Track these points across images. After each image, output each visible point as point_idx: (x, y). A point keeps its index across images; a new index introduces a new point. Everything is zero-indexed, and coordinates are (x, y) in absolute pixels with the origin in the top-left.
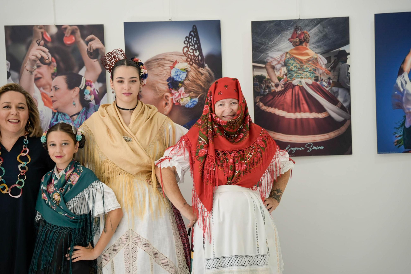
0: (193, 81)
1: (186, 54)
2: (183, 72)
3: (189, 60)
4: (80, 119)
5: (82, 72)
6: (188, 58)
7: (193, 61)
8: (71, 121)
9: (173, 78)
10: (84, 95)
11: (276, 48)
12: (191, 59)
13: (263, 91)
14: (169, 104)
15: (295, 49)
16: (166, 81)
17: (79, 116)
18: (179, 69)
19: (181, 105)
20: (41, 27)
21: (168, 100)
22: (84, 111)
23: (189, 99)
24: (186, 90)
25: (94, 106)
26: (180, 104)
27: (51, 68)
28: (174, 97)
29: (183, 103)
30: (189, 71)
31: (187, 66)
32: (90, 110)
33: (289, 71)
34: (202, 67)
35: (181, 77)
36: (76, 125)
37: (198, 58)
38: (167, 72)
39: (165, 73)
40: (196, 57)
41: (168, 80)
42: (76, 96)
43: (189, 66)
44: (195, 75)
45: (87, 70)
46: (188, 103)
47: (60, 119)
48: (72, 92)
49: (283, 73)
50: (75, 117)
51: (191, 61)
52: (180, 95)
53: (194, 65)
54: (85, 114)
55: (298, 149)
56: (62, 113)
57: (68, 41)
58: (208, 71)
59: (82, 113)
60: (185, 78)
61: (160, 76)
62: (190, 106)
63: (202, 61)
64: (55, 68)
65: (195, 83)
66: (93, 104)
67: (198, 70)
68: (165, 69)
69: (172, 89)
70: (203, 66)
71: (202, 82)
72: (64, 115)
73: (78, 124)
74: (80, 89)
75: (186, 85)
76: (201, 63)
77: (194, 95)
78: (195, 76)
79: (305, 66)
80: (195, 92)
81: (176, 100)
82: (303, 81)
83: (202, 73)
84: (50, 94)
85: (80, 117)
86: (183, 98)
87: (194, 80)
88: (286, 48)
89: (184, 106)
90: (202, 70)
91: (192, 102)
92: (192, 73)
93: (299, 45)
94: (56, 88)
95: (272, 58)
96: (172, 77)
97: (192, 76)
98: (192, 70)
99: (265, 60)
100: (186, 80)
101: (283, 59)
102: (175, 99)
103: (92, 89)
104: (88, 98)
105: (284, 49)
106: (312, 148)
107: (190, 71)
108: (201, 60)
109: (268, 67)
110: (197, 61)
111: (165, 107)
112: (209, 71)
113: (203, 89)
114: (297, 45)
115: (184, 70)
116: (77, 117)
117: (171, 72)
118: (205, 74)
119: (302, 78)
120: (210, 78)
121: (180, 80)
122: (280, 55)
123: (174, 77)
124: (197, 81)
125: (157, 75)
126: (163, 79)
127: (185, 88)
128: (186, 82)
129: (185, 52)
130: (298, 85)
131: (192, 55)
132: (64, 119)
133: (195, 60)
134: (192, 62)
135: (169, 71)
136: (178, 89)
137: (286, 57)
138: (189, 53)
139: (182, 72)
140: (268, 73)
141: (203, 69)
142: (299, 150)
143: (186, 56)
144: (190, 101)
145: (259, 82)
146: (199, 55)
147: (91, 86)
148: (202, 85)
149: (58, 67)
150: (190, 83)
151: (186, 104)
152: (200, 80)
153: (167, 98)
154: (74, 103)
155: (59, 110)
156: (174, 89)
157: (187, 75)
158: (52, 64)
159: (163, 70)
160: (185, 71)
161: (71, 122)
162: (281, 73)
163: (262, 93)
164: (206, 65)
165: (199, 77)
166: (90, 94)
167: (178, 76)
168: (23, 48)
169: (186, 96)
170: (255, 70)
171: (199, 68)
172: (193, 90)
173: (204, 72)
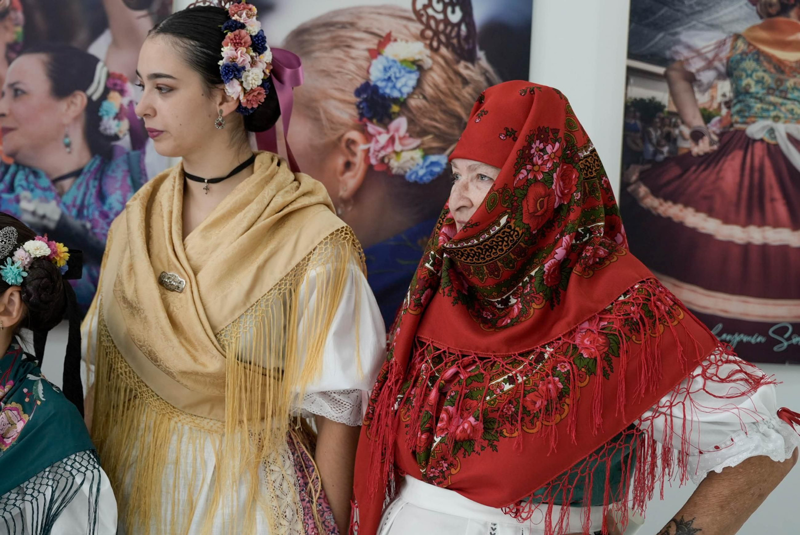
0: (437, 101)
1: (422, 15)
2: (408, 69)
3: (429, 33)
4: (82, 189)
5: (99, 48)
6: (428, 26)
7: (443, 38)
8: (53, 194)
9: (375, 88)
10: (100, 119)
11: (706, 18)
12: (436, 33)
13: (651, 149)
14: (357, 166)
15: (762, 27)
16: (353, 95)
17: (79, 180)
18: (394, 61)
19: (394, 171)
21: (354, 154)
22: (95, 166)
23: (418, 154)
24: (412, 127)
25: (128, 154)
26: (388, 168)
27: (6, 28)
28: (372, 146)
29: (399, 168)
30: (426, 68)
31: (420, 53)
32: (113, 166)
33: (740, 93)
34: (467, 60)
35: (399, 85)
36: (67, 207)
37: (459, 30)
38: (359, 67)
39: (353, 68)
40: (454, 25)
41: (358, 92)
42: (76, 119)
43: (428, 52)
44: (445, 82)
45: (115, 43)
46: (414, 169)
47: (22, 186)
48: (63, 105)
49: (719, 99)
50: (67, 183)
51: (436, 39)
52: (392, 140)
53: (444, 50)
54: (98, 176)
55: (745, 339)
56: (30, 168)
58: (484, 73)
59: (89, 171)
60: (412, 90)
61: (335, 78)
62: (421, 178)
63: (471, 41)
64: (19, 29)
66: (122, 148)
67: (455, 67)
68: (354, 55)
69: (370, 120)
70: (471, 58)
72: (36, 174)
73: (74, 206)
74: (89, 99)
75: (415, 112)
76: (466, 47)
77: (435, 145)
78: (443, 86)
79: (790, 83)
80: (440, 136)
81: (377, 156)
82: (781, 129)
83: (467, 77)
85: (80, 185)
86: (402, 151)
87: (439, 97)
88: (737, 20)
89: (401, 177)
90: (467, 68)
91: (427, 167)
92: (436, 77)
93: (779, 14)
94: (16, 90)
95: (689, 47)
96: (372, 83)
97: (435, 85)
98: (436, 67)
99: (668, 54)
100: (415, 96)
101: (725, 53)
102: (376, 154)
103: (125, 101)
104: (110, 128)
105: (731, 22)
106: (789, 339)
107: (431, 69)
108: (467, 38)
109: (674, 75)
110: (455, 41)
111: (343, 173)
112: (487, 75)
114: (770, 15)
115: (410, 64)
116: (74, 182)
117: (370, 66)
118: (475, 81)
119: (776, 119)
121: (396, 94)
122: (714, 41)
123: (380, 84)
124: (449, 102)
125: (327, 74)
126: (344, 88)
127: (411, 122)
128: (414, 102)
129: (420, 10)
130: (762, 140)
131: (441, 21)
132: (32, 186)
133: (448, 37)
134: (440, 42)
135: (365, 64)
136: (387, 120)
137: (734, 48)
138: (430, 11)
139: (404, 69)
140: (673, 94)
141: (470, 65)
142: (749, 343)
143: (422, 22)
144: (421, 161)
145: (642, 119)
146: (463, 20)
147: (122, 92)
149: (29, 26)
150: (426, 107)
151: (408, 170)
152: (457, 99)
153: (352, 147)
154: (67, 140)
155: (20, 157)
156: (375, 121)
157: (419, 82)
158: (12, 15)
159: (346, 58)
160: (415, 68)
161: (55, 198)
162: (713, 98)
163: (648, 156)
164: (481, 54)
165: (455, 91)
166: (118, 117)
167: (392, 81)
169: (410, 144)
170: (632, 81)
171: (458, 62)
172: (435, 127)
173: (473, 74)
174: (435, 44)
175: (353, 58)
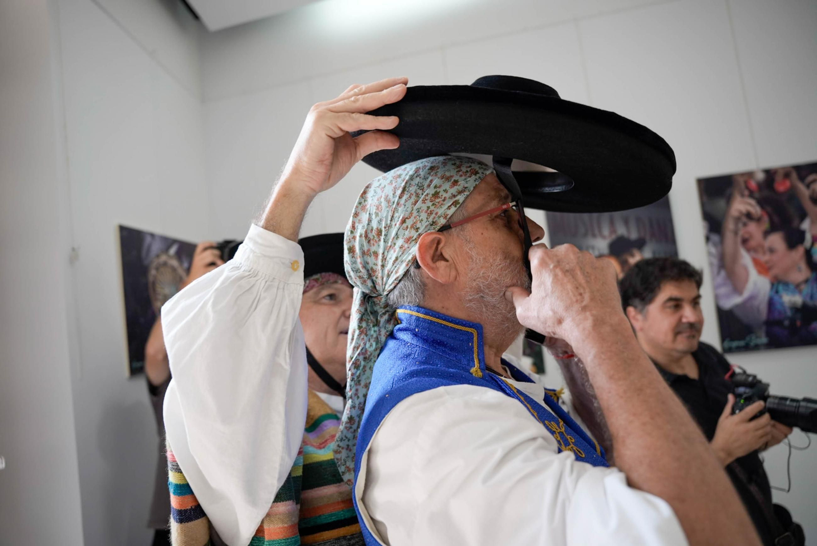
10: (812, 256)
20: (742, 175)
22: (814, 277)
27: (761, 225)
42: (801, 258)
45: (813, 223)
50: (802, 286)
56: (783, 282)
57: (781, 186)
59: (811, 279)
64: (768, 224)
72: (786, 284)
73: (808, 296)
74: (806, 248)
84: (764, 258)
85: (809, 285)
94: (771, 250)
116: (805, 285)
149: (771, 222)
154: (798, 268)
155: (778, 278)
158: (763, 219)
161: (798, 294)
168: (721, 203)
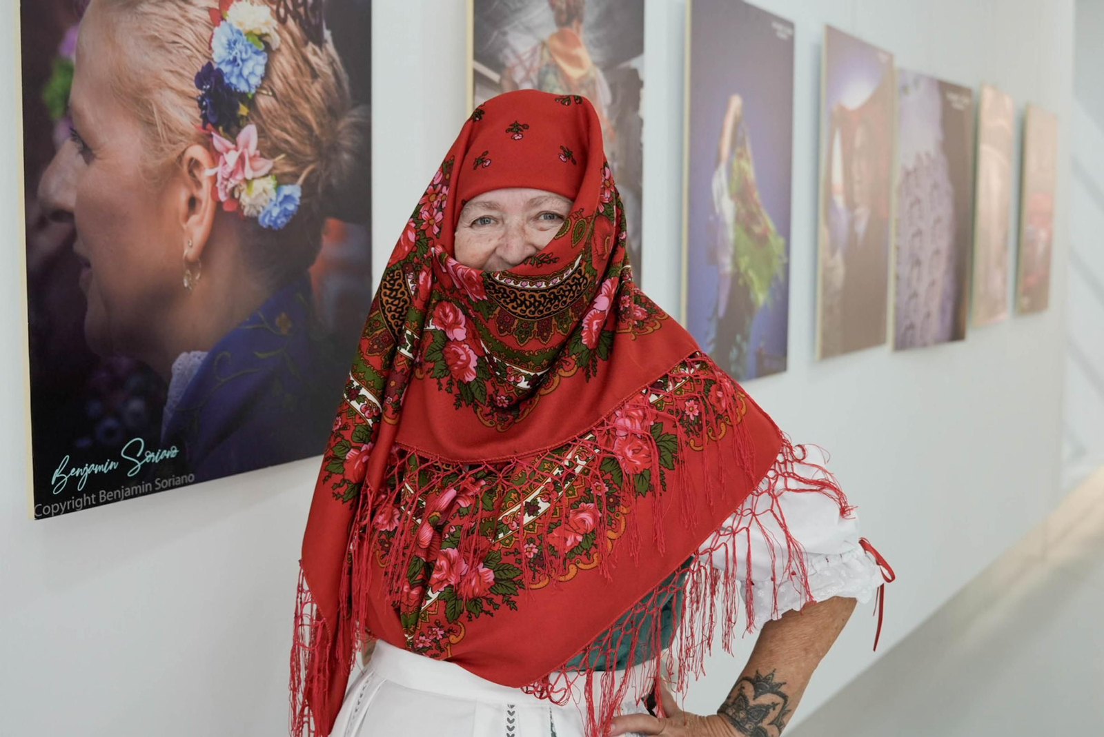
0: (286, 102)
2: (255, 48)
7: (289, 4)
9: (220, 74)
11: (524, 19)
14: (204, 204)
15: (558, 36)
16: (193, 84)
18: (239, 33)
19: (246, 212)
21: (198, 184)
23: (269, 183)
24: (262, 139)
26: (240, 207)
28: (221, 171)
29: (251, 205)
30: (274, 48)
31: (267, 23)
34: (314, 41)
35: (246, 72)
38: (199, 37)
39: (192, 38)
41: (199, 80)
43: (275, 23)
44: (295, 74)
46: (268, 207)
51: (282, 4)
52: (241, 159)
53: (291, 23)
58: (331, 63)
60: (260, 82)
61: (170, 52)
62: (275, 222)
63: (317, 13)
65: (295, 112)
67: (304, 50)
68: (191, 16)
69: (216, 126)
71: (312, 110)
75: (265, 117)
76: (313, 21)
77: (288, 169)
78: (292, 79)
80: (292, 155)
81: (226, 187)
83: (315, 66)
86: (254, 179)
87: (289, 95)
88: (543, 26)
89: (254, 220)
90: (315, 53)
91: (281, 203)
92: (285, 63)
93: (566, 23)
95: (514, 52)
96: (215, 66)
97: (285, 77)
98: (284, 48)
99: (501, 58)
100: (265, 92)
101: (536, 63)
102: (225, 183)
105: (540, 26)
107: (279, 50)
108: (314, 8)
109: (505, 85)
110: (301, 10)
111: (187, 218)
112: (335, 66)
113: (316, 143)
114: (561, 24)
115: (256, 38)
117: (212, 37)
118: (323, 74)
120: (336, 95)
121: (243, 87)
122: (530, 48)
124: (300, 104)
125: (158, 43)
126: (182, 71)
127: (261, 132)
128: (265, 102)
133: (294, 4)
135: (206, 33)
136: (234, 129)
137: (542, 57)
139: (251, 46)
141: (317, 49)
144: (273, 195)
148: (314, 125)
150: (276, 110)
151: (261, 209)
152: (307, 100)
153: (196, 172)
156: (221, 129)
157: (268, 67)
159: (182, 20)
160: (262, 47)
164: (327, 34)
165: (304, 86)
167: (238, 65)
169: (262, 168)
170: (478, 87)
171: (306, 43)
172: (287, 142)
173: (320, 63)
174: (282, 11)
175: (190, 21)
